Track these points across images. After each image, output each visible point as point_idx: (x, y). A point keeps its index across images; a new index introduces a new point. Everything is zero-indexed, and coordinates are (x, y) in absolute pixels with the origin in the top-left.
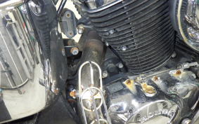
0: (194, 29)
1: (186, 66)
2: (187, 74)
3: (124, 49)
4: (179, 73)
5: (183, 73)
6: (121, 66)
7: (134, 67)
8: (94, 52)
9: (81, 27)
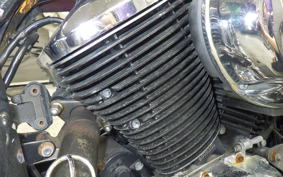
0: (244, 65)
1: (248, 143)
2: (254, 160)
3: (136, 126)
4: (240, 159)
5: (247, 159)
6: (139, 167)
7: (162, 160)
8: (80, 141)
9: (57, 103)
